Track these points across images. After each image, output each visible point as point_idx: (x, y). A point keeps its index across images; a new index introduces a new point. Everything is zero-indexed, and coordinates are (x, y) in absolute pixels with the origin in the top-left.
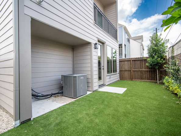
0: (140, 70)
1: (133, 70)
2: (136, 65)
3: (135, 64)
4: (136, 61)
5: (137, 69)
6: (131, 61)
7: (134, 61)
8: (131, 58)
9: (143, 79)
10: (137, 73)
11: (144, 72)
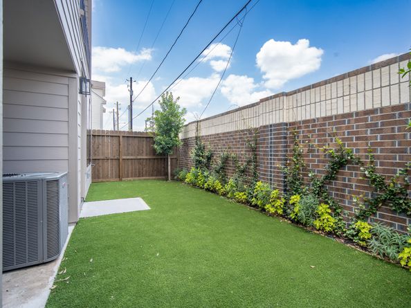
0: (139, 157)
1: (124, 157)
2: (130, 147)
3: (128, 145)
4: (131, 139)
5: (132, 155)
6: (121, 138)
7: (126, 138)
8: (120, 132)
9: (143, 176)
10: (132, 164)
11: (145, 161)
